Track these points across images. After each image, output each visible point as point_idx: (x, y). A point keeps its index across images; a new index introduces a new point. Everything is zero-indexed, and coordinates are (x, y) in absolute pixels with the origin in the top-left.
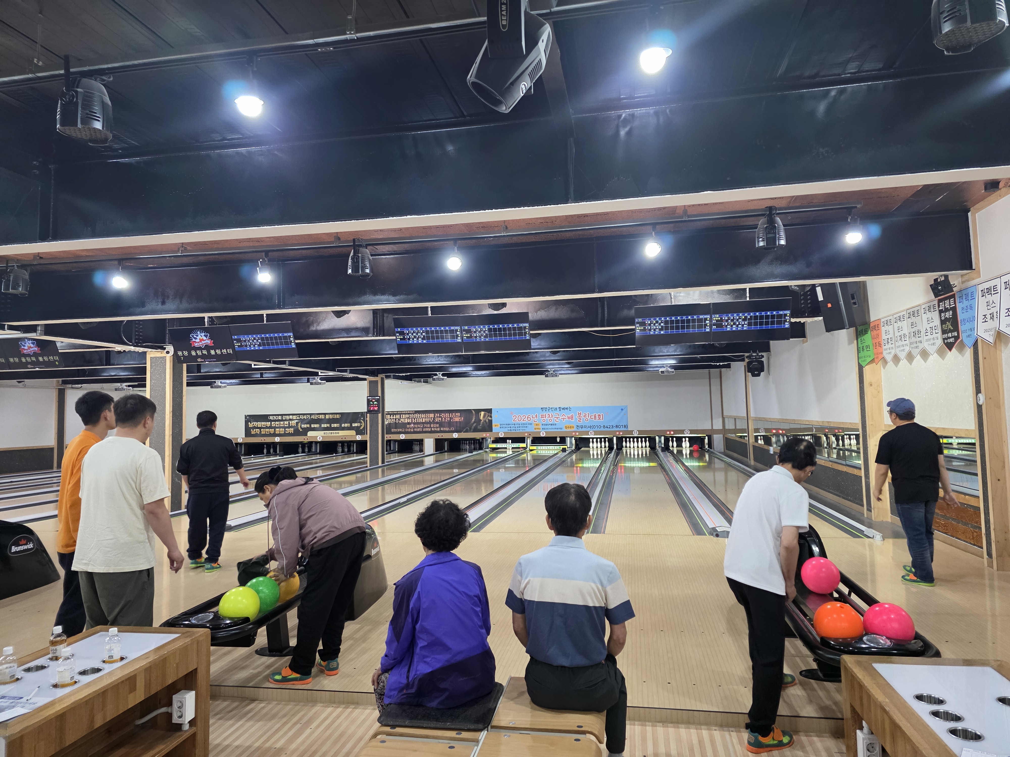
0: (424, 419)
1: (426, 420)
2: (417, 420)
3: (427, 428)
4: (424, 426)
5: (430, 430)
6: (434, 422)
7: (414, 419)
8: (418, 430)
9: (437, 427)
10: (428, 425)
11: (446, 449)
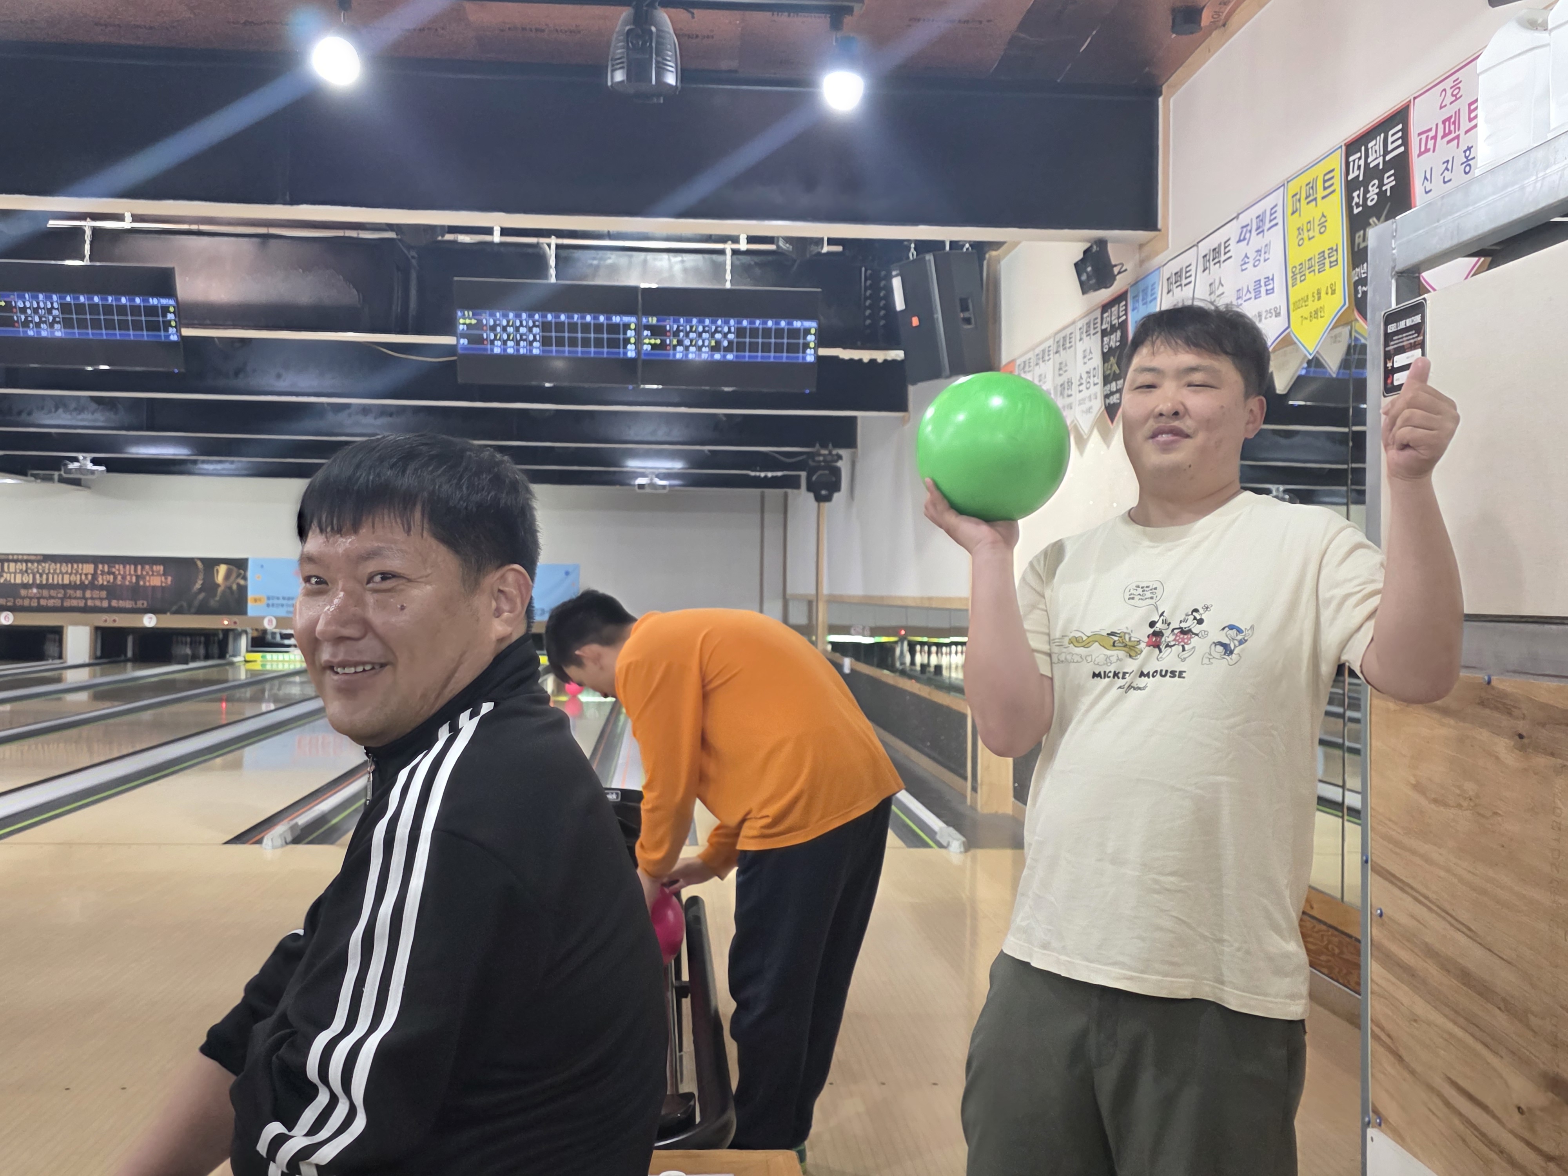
0: (66, 577)
1: (73, 578)
2: (47, 579)
3: (75, 598)
4: (65, 594)
5: (81, 604)
6: (93, 586)
7: (41, 576)
8: (51, 603)
9: (101, 599)
10: (79, 593)
11: (130, 654)
